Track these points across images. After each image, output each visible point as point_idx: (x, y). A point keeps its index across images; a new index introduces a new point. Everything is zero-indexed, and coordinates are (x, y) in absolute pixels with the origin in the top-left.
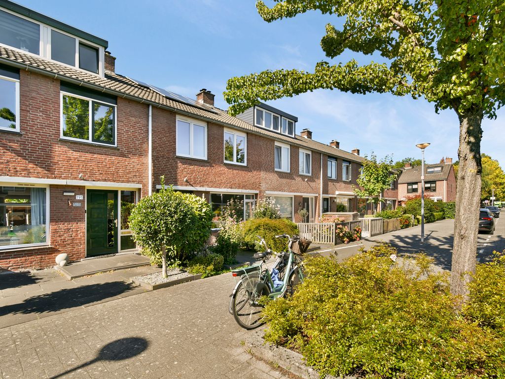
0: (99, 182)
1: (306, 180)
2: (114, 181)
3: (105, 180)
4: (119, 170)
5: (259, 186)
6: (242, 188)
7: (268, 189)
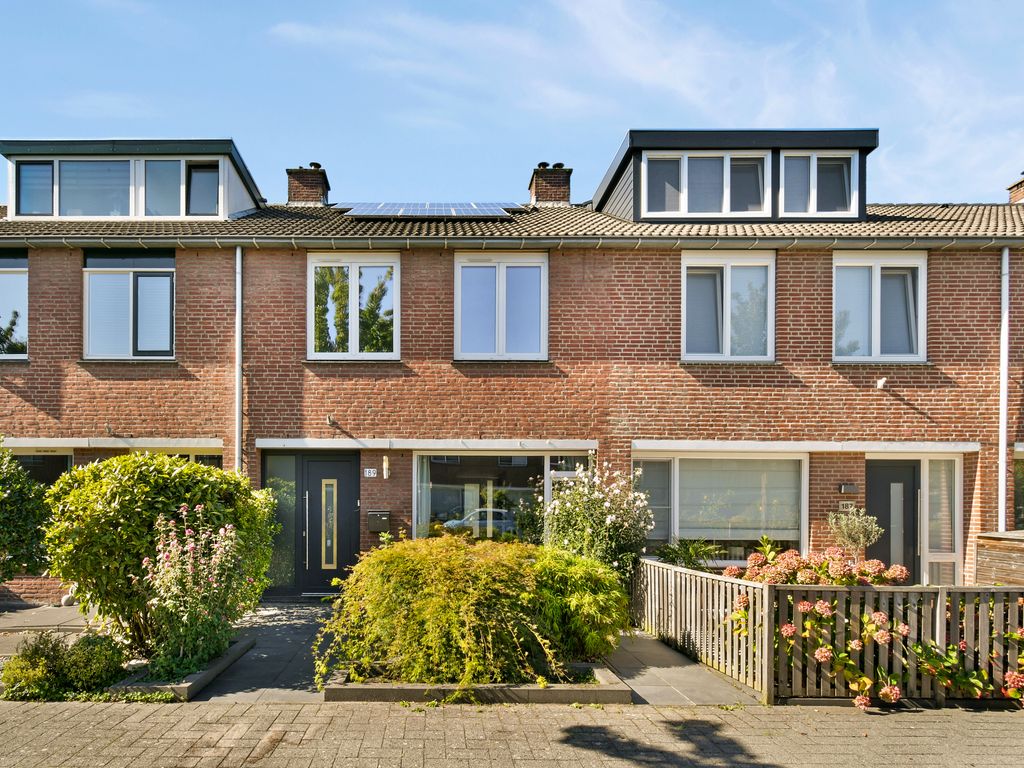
0: (140, 439)
1: (881, 383)
2: (168, 435)
3: (151, 434)
4: (176, 411)
5: (602, 422)
6: (526, 435)
7: (646, 434)
